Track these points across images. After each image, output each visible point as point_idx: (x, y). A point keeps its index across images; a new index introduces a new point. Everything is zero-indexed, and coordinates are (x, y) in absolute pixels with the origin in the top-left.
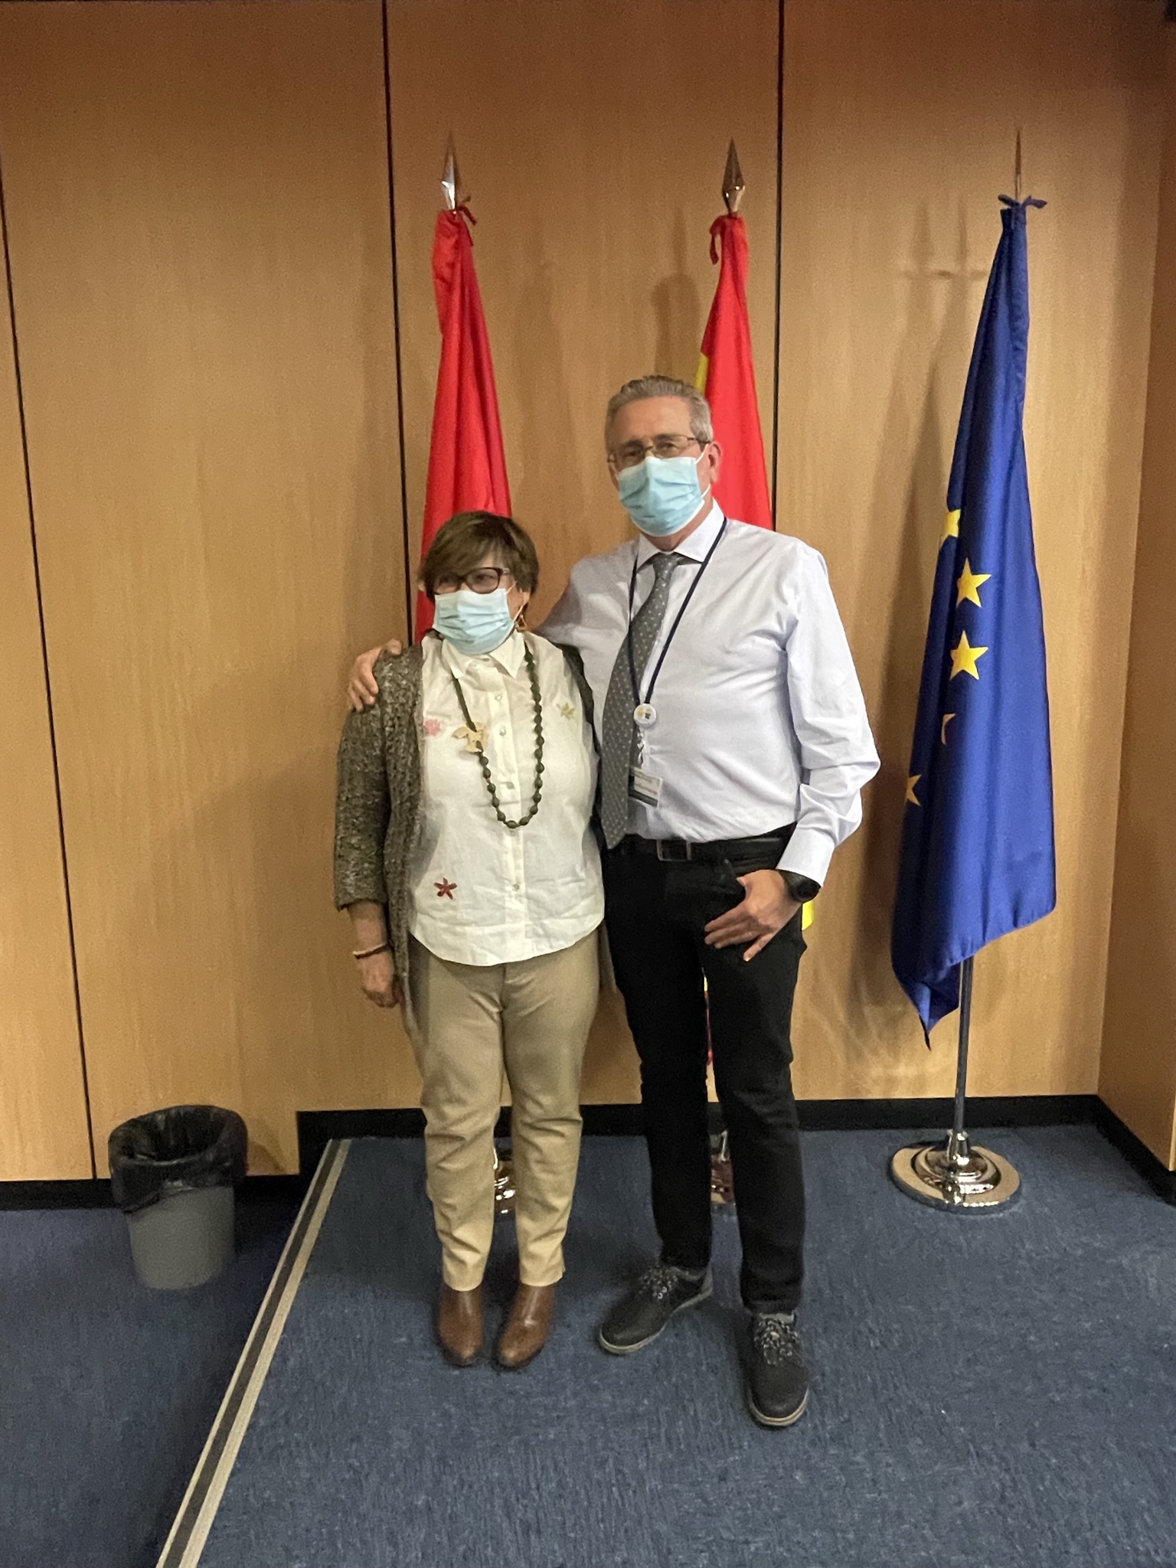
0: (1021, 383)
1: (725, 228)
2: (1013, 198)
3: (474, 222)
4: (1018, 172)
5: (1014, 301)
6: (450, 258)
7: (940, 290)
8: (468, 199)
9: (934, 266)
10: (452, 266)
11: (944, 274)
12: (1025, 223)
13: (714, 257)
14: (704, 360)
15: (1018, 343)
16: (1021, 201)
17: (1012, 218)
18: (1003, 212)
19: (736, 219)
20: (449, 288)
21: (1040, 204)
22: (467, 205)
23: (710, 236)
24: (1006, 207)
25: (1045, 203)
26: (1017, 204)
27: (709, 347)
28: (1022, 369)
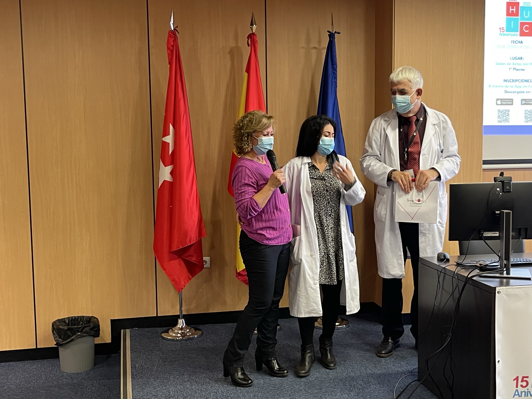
0: (336, 82)
1: (252, 36)
2: (331, 32)
3: (179, 33)
4: (332, 25)
5: (334, 60)
6: (172, 44)
7: (314, 52)
8: (177, 27)
9: (312, 45)
10: (173, 46)
11: (315, 48)
12: (335, 38)
13: (249, 45)
14: (246, 73)
15: (334, 71)
16: (334, 33)
17: (332, 36)
18: (329, 35)
19: (255, 34)
20: (172, 52)
21: (339, 33)
22: (177, 28)
23: (247, 39)
24: (329, 34)
25: (340, 33)
26: (332, 33)
27: (248, 70)
28: (336, 78)
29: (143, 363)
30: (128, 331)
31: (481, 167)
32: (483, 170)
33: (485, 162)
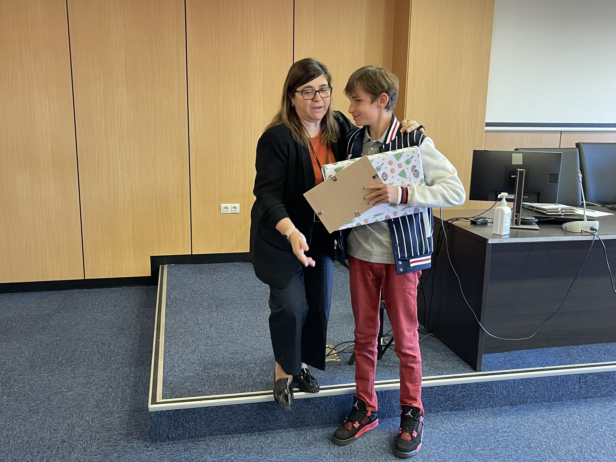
29: (176, 294)
30: (166, 266)
31: (484, 128)
32: (485, 131)
33: (488, 125)
